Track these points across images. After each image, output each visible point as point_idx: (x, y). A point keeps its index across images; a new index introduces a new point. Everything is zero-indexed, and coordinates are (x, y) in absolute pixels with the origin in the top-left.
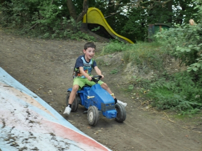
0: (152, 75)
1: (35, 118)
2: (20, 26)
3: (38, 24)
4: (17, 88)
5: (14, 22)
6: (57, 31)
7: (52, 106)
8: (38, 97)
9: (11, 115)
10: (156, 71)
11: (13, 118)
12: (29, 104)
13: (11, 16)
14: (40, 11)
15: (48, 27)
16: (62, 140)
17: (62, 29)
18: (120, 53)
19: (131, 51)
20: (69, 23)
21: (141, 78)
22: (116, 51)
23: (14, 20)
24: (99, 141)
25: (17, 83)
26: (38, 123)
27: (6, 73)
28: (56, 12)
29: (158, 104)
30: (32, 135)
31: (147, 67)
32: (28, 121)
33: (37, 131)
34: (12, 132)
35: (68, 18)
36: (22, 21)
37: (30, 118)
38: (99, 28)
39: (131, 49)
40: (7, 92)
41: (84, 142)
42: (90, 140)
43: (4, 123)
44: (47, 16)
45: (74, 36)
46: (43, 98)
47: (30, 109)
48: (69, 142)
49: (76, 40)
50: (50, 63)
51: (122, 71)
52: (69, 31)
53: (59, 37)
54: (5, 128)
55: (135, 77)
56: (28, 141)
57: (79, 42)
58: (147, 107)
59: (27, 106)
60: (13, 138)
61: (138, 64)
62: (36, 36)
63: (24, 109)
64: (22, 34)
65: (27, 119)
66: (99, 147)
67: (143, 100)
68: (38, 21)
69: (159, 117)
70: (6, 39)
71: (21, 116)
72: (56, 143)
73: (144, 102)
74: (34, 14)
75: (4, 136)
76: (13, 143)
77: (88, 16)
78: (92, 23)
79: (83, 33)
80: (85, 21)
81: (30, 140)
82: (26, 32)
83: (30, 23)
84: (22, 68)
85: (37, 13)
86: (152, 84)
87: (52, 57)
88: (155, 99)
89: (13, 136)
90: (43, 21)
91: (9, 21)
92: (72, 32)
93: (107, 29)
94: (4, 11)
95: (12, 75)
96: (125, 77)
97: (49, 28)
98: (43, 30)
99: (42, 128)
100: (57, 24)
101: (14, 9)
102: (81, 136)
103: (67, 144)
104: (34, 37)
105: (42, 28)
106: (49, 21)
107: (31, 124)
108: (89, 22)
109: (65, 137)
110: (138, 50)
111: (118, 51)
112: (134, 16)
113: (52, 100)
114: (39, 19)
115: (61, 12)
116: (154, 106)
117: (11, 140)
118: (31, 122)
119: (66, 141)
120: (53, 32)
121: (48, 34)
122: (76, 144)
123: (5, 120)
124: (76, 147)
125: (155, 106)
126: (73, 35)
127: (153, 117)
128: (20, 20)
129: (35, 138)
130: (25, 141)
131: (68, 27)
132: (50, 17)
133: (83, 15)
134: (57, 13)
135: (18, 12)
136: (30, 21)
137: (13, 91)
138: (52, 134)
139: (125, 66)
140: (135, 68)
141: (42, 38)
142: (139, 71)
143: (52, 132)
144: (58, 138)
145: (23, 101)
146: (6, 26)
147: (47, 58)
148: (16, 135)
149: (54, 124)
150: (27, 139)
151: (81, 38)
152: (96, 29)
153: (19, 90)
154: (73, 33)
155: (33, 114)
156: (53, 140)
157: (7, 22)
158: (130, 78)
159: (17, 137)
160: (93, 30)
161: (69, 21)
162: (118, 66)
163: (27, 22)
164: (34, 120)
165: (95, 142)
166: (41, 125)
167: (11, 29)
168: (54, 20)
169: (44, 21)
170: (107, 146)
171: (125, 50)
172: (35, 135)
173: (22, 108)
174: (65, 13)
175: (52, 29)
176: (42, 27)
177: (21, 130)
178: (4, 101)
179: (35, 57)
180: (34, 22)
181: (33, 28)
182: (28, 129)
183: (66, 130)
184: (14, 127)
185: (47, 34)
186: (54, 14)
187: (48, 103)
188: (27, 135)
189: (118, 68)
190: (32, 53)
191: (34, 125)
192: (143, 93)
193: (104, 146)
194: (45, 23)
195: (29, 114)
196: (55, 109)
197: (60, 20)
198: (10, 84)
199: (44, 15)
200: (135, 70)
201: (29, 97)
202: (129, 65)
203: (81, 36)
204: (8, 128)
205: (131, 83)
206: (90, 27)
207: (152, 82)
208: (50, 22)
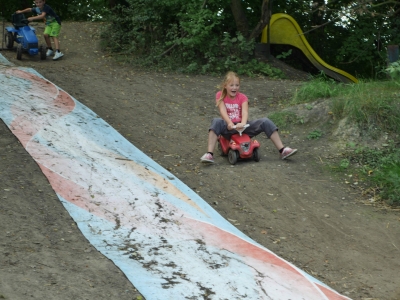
0: (384, 141)
1: (171, 214)
2: (144, 50)
3: (177, 47)
4: (139, 162)
5: (133, 42)
6: (212, 59)
7: (200, 194)
8: (177, 179)
9: (130, 208)
10: (393, 135)
11: (133, 213)
12: (161, 191)
13: (128, 31)
14: (181, 23)
15: (196, 51)
16: (216, 251)
17: (222, 56)
18: (327, 101)
19: (347, 98)
20: (234, 43)
21: (364, 146)
22: (320, 96)
23: (133, 38)
24: (281, 255)
25: (138, 153)
26: (176, 222)
27: (119, 136)
28: (211, 23)
29: (393, 193)
30: (165, 241)
31: (376, 126)
32: (158, 219)
33: (174, 235)
34: (132, 237)
35: (233, 35)
36: (149, 41)
37: (162, 215)
38: (290, 52)
39: (348, 93)
40: (122, 168)
41: (255, 256)
42: (266, 253)
43: (118, 222)
44: (194, 31)
45: (244, 68)
46: (184, 180)
47: (161, 198)
48: (229, 255)
49: (248, 76)
50: (199, 118)
51: (330, 133)
52: (234, 60)
53: (216, 71)
54: (119, 230)
55: (352, 144)
56: (159, 252)
57: (253, 79)
58: (372, 200)
59: (157, 194)
60: (133, 246)
61: (358, 121)
62: (174, 69)
63: (151, 198)
64: (148, 66)
65: (157, 215)
66: (280, 264)
67: (366, 187)
68: (178, 41)
69: (393, 217)
70: (119, 74)
71: (147, 209)
72: (206, 256)
73: (368, 190)
74: (170, 27)
75: (118, 243)
76: (134, 254)
77: (271, 29)
78: (278, 42)
79: (261, 63)
80: (264, 40)
81: (161, 250)
82: (156, 62)
83: (163, 43)
84: (147, 128)
85: (175, 25)
86: (384, 159)
87: (201, 108)
88: (388, 185)
89: (132, 243)
90: (186, 41)
91: (125, 41)
92: (240, 60)
93: (307, 54)
94: (115, 23)
95: (130, 139)
96: (336, 145)
97: (198, 54)
98: (186, 57)
99: (183, 230)
100: (211, 45)
101: (133, 19)
102: (250, 245)
103: (224, 257)
104: (169, 71)
105: (185, 54)
106: (197, 40)
107: (163, 224)
108: (272, 41)
109: (222, 246)
110: (361, 95)
111: (323, 97)
112: (362, 27)
113: (201, 183)
114: (179, 36)
115: (219, 23)
116: (385, 198)
117: (130, 249)
118: (164, 220)
119: (223, 253)
120: (205, 61)
121: (195, 64)
122: (240, 258)
123: (120, 216)
124: (239, 264)
125: (387, 199)
126: (241, 66)
127: (381, 216)
128: (143, 39)
129: (171, 247)
130: (153, 251)
131: (231, 51)
132: (199, 33)
133: (262, 28)
134: (213, 26)
135: (141, 24)
136: (163, 40)
137: (132, 167)
138: (199, 242)
139: (336, 125)
140: (353, 129)
141: (183, 72)
142: (361, 134)
143: (200, 238)
144: (210, 248)
145: (150, 185)
146: (118, 50)
147: (192, 108)
148: (138, 241)
149: (203, 224)
150: (156, 249)
151: (257, 72)
152: (285, 55)
153: (142, 167)
154: (242, 63)
155: (168, 207)
156: (201, 252)
157: (120, 43)
158: (343, 146)
159: (139, 245)
160: (279, 57)
161: (234, 40)
162: (322, 124)
163: (157, 42)
164: (170, 218)
165: (274, 257)
166: (181, 226)
167: (128, 55)
168: (207, 39)
169: (188, 41)
170: (296, 263)
171: (335, 95)
172: (170, 242)
173: (149, 197)
174: (228, 25)
175: (202, 55)
176: (184, 51)
177: (146, 234)
178: (117, 184)
179: (171, 107)
180: (170, 43)
181: (168, 54)
182: (159, 231)
183: (224, 235)
184: (134, 228)
185: (192, 66)
186: (206, 28)
187: (194, 189)
188: (157, 242)
189: (322, 128)
190: (165, 100)
191: (169, 225)
192: (366, 175)
193: (290, 264)
194: (190, 44)
195: (160, 207)
196: (205, 199)
197: (217, 39)
198: (127, 155)
199: (188, 29)
200: (353, 131)
201: (160, 177)
202: (343, 122)
203: (256, 68)
204: (124, 230)
205: (345, 156)
206: (275, 50)
207: (384, 154)
208: (198, 42)
